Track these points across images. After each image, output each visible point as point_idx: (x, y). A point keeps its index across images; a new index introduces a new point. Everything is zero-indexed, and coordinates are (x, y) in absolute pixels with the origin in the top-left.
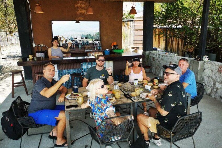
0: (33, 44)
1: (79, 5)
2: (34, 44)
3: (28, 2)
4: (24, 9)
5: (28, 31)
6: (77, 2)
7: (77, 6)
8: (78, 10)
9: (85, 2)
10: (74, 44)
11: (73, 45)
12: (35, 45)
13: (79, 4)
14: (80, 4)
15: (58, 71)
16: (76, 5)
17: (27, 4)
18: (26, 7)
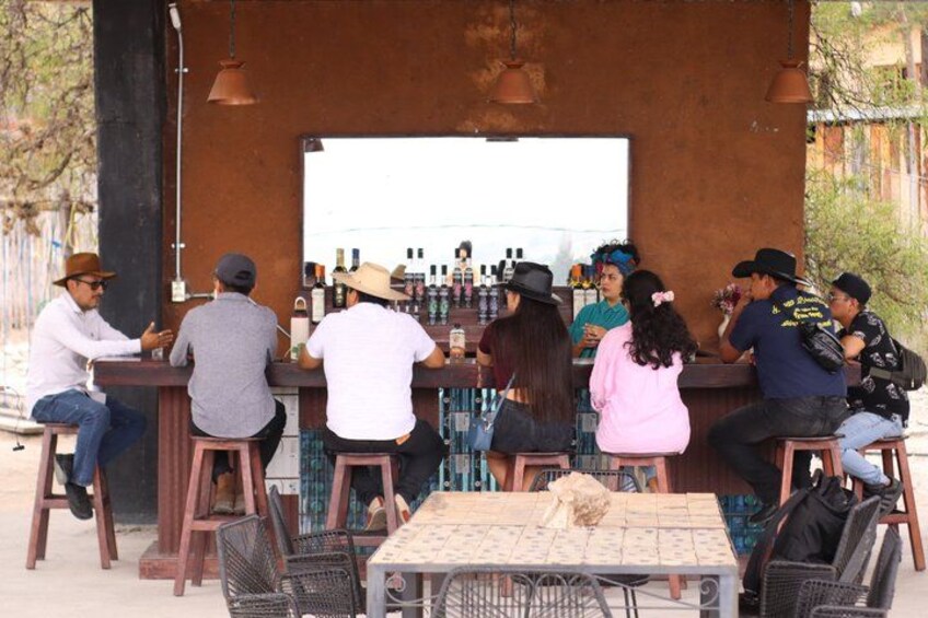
0: (174, 285)
1: (491, 33)
2: (182, 285)
3: (177, 23)
4: (151, 66)
5: (155, 199)
6: (483, 13)
7: (482, 41)
8: (485, 66)
9: (532, 14)
10: (444, 293)
11: (438, 298)
12: (188, 290)
13: (492, 25)
14: (502, 27)
15: (302, 433)
16: (472, 35)
17: (167, 35)
18: (159, 55)
